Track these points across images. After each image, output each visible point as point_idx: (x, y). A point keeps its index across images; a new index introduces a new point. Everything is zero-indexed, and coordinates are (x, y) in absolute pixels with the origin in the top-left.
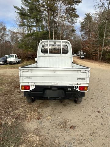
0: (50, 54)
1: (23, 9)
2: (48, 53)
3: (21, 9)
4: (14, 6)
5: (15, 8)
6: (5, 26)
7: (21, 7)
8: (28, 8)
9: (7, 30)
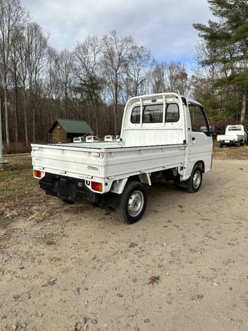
0: (144, 124)
1: (213, 24)
2: (139, 123)
3: (208, 26)
4: (194, 25)
5: (195, 29)
6: (184, 70)
7: (210, 22)
8: (227, 19)
9: (189, 76)
